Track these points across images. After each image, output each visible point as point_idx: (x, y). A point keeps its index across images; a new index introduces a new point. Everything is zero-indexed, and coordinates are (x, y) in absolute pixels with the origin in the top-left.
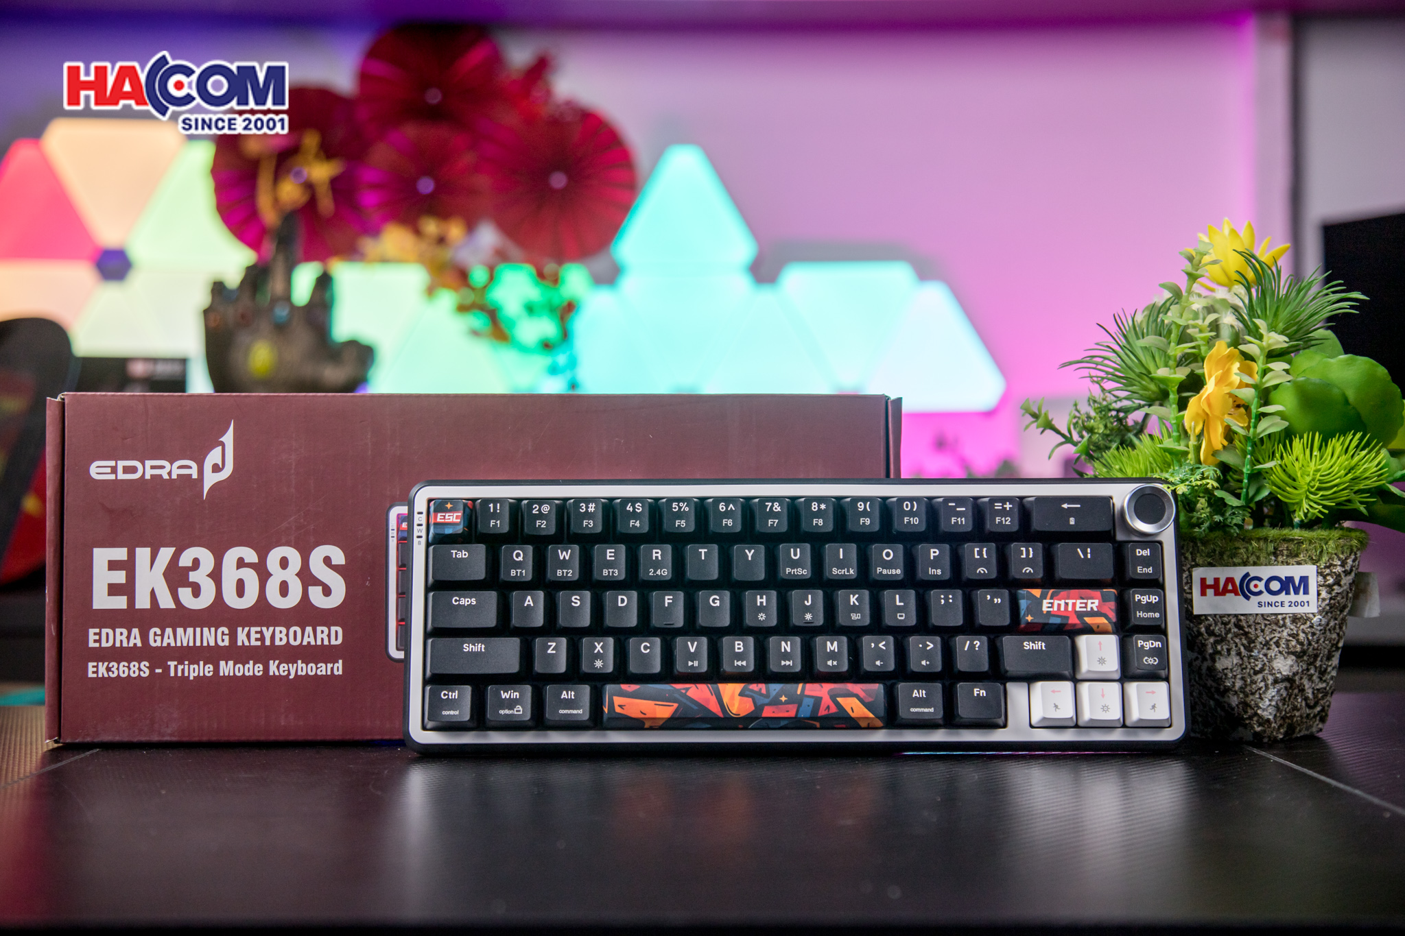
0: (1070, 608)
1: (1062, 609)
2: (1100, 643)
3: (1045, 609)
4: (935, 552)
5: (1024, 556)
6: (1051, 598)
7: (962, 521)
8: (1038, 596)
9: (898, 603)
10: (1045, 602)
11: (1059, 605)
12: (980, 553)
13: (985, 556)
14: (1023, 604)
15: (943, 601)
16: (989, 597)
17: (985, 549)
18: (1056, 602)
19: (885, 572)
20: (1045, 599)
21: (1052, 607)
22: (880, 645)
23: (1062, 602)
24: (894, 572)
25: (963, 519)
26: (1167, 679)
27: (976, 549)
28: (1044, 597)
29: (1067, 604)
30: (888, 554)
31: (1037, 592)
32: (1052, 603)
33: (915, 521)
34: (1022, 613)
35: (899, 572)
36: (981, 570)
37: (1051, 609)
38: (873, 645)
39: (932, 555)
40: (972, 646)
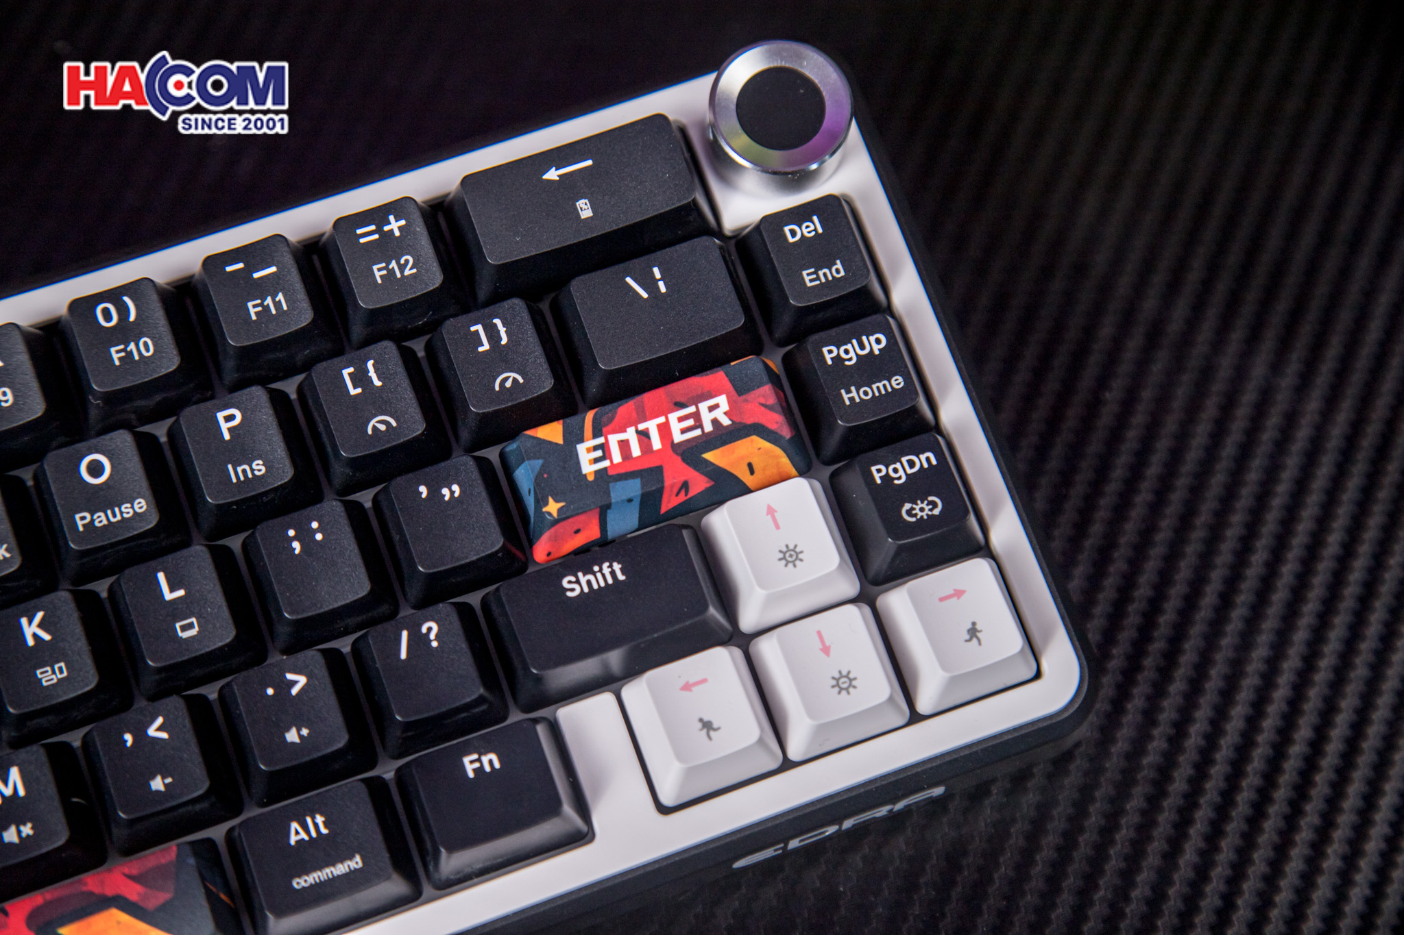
0: (657, 444)
1: (636, 451)
2: (771, 511)
3: (588, 469)
4: (229, 418)
5: (486, 347)
6: (595, 436)
7: (278, 305)
8: (559, 440)
9: (169, 596)
10: (581, 449)
11: (624, 445)
12: (360, 378)
13: (378, 383)
14: (524, 476)
15: (296, 545)
16: (423, 490)
17: (370, 364)
18: (614, 439)
19: (101, 519)
20: (582, 441)
21: (606, 455)
22: (152, 732)
23: (630, 434)
24: (127, 511)
25: (280, 297)
26: (984, 550)
27: (346, 372)
28: (575, 437)
29: (644, 435)
30: (96, 469)
31: (552, 432)
32: (604, 447)
33: (144, 348)
34: (530, 501)
35: (141, 505)
36: (378, 423)
37: (606, 463)
38: (128, 738)
39: (224, 427)
40: (419, 640)
